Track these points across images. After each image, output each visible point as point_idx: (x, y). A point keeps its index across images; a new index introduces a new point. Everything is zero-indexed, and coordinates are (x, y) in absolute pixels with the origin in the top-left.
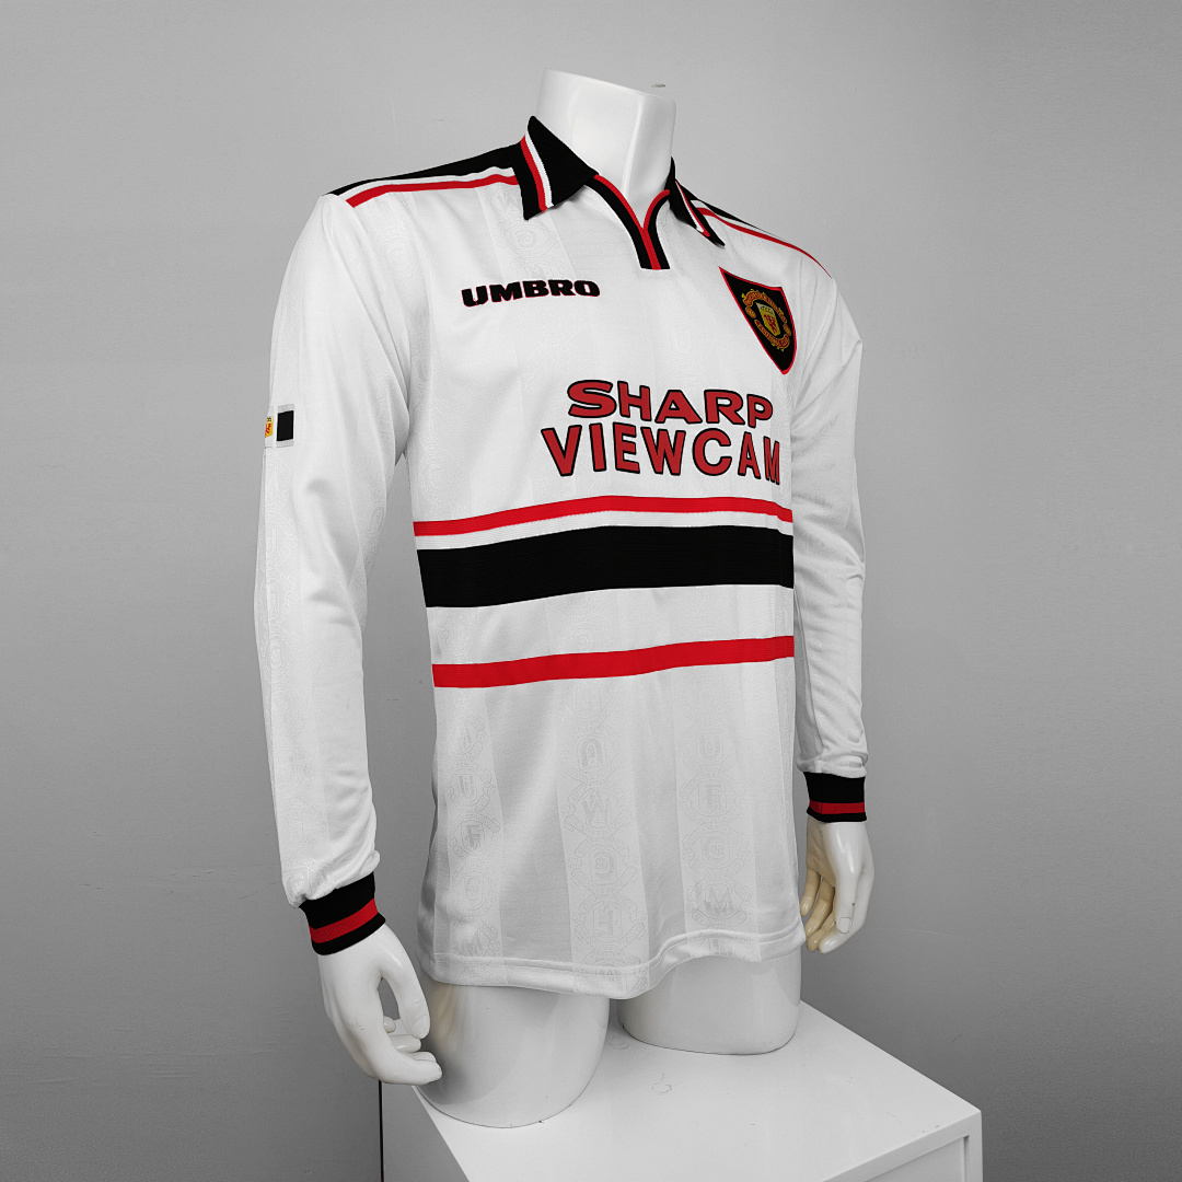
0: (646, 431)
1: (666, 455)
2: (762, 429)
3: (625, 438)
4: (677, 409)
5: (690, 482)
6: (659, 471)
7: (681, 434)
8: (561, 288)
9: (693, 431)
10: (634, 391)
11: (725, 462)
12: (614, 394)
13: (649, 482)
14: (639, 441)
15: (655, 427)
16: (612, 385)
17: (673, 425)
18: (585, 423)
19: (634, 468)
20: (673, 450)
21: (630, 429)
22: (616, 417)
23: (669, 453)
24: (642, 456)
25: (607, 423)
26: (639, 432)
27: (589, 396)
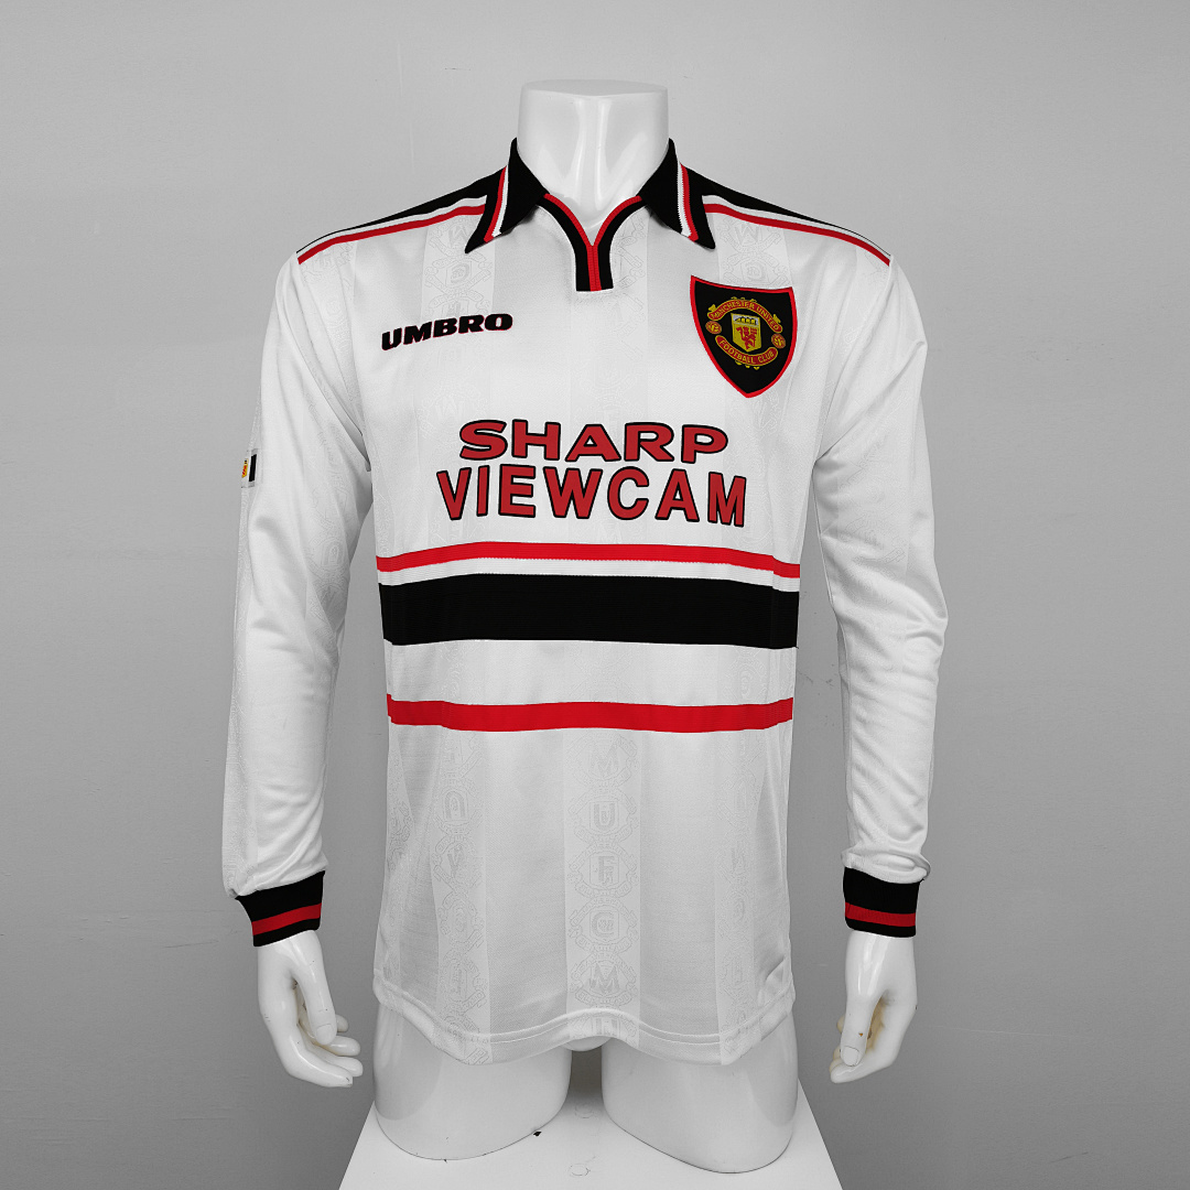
0: (550, 473)
1: (572, 496)
2: (705, 464)
3: (516, 480)
4: (595, 445)
5: (601, 527)
6: (560, 513)
7: (596, 474)
8: (470, 324)
9: (609, 469)
10: (536, 427)
11: (642, 504)
12: (507, 434)
13: (546, 527)
14: (539, 483)
15: (561, 466)
16: (505, 424)
17: (586, 464)
18: (475, 465)
19: (530, 512)
20: (584, 491)
21: (530, 472)
22: (507, 458)
23: (578, 494)
24: (541, 498)
25: (494, 465)
26: (540, 474)
27: (480, 437)
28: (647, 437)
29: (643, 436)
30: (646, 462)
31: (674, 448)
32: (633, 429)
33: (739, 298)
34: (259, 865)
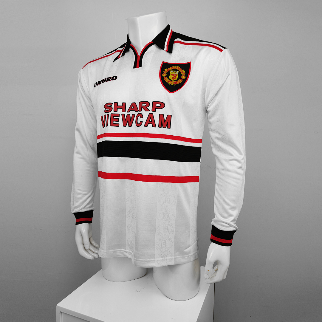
0: (123, 115)
1: (128, 121)
2: (159, 112)
3: (114, 117)
4: (134, 108)
5: (134, 129)
6: (125, 125)
7: (134, 115)
8: (108, 79)
9: (136, 113)
10: (120, 104)
12: (113, 106)
13: (122, 129)
14: (120, 118)
15: (126, 114)
16: (112, 103)
17: (132, 113)
19: (118, 125)
20: (131, 120)
21: (118, 115)
22: (113, 112)
23: (129, 120)
24: (121, 122)
25: (110, 113)
26: (121, 116)
27: (108, 107)
28: (144, 105)
29: (143, 105)
30: (143, 112)
31: (150, 108)
32: (141, 103)
33: (174, 66)
34: (76, 207)
